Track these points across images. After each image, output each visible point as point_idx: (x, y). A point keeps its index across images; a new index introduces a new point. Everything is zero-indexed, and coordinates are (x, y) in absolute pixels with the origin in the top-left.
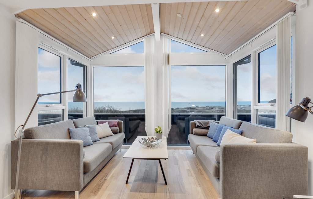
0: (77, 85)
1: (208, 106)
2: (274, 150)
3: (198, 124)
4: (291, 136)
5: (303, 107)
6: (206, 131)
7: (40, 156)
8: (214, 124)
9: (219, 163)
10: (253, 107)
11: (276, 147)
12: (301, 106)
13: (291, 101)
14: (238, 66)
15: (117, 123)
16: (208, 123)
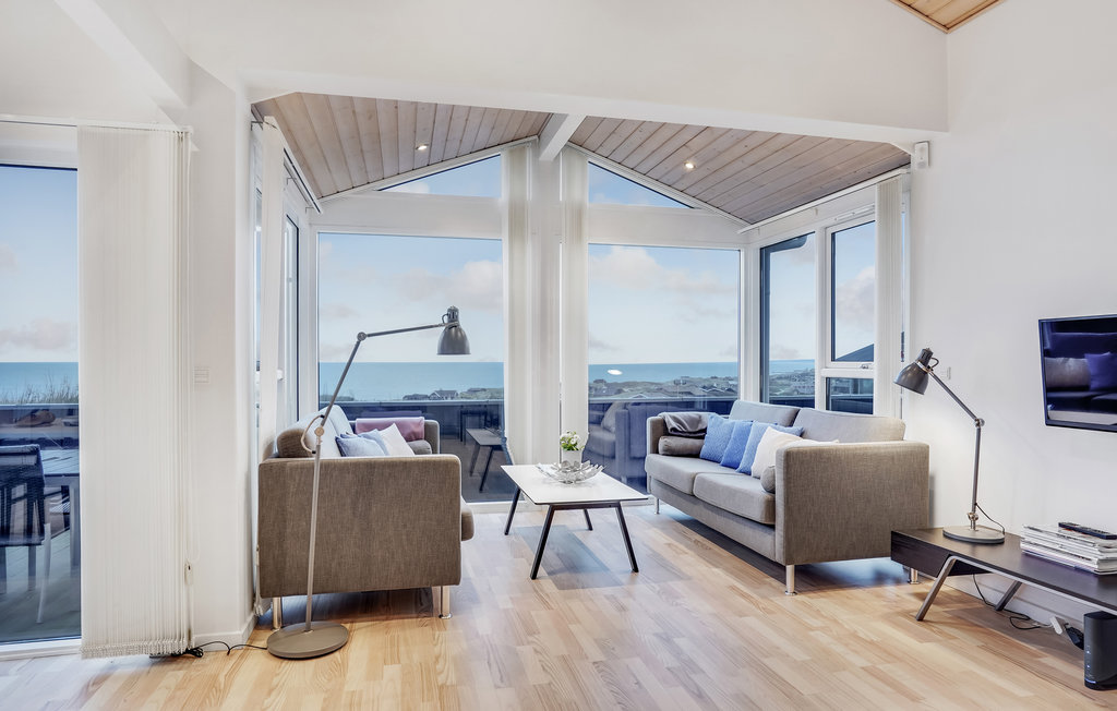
0: (449, 310)
1: (602, 381)
2: (875, 454)
3: (672, 424)
4: (903, 427)
5: (922, 366)
6: (697, 442)
7: (349, 501)
8: (721, 423)
9: (772, 491)
10: (819, 372)
11: (879, 448)
12: (919, 364)
13: (903, 356)
14: (772, 254)
15: (421, 429)
16: (699, 420)
